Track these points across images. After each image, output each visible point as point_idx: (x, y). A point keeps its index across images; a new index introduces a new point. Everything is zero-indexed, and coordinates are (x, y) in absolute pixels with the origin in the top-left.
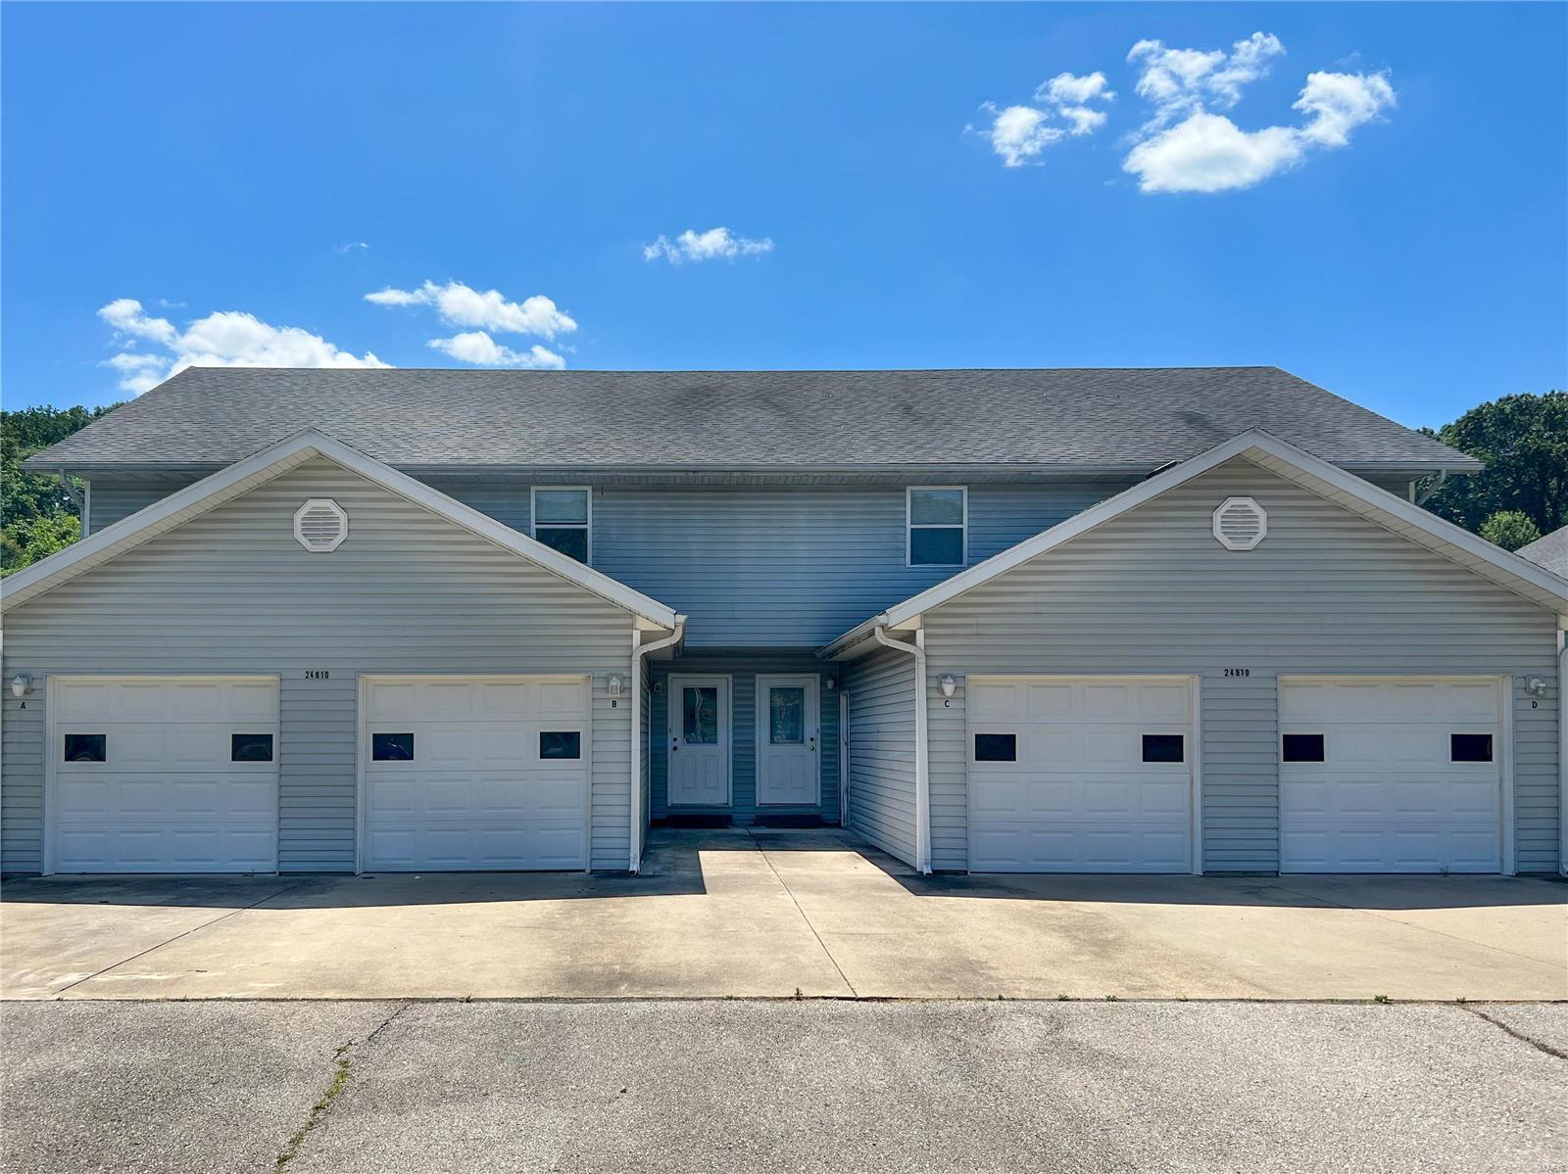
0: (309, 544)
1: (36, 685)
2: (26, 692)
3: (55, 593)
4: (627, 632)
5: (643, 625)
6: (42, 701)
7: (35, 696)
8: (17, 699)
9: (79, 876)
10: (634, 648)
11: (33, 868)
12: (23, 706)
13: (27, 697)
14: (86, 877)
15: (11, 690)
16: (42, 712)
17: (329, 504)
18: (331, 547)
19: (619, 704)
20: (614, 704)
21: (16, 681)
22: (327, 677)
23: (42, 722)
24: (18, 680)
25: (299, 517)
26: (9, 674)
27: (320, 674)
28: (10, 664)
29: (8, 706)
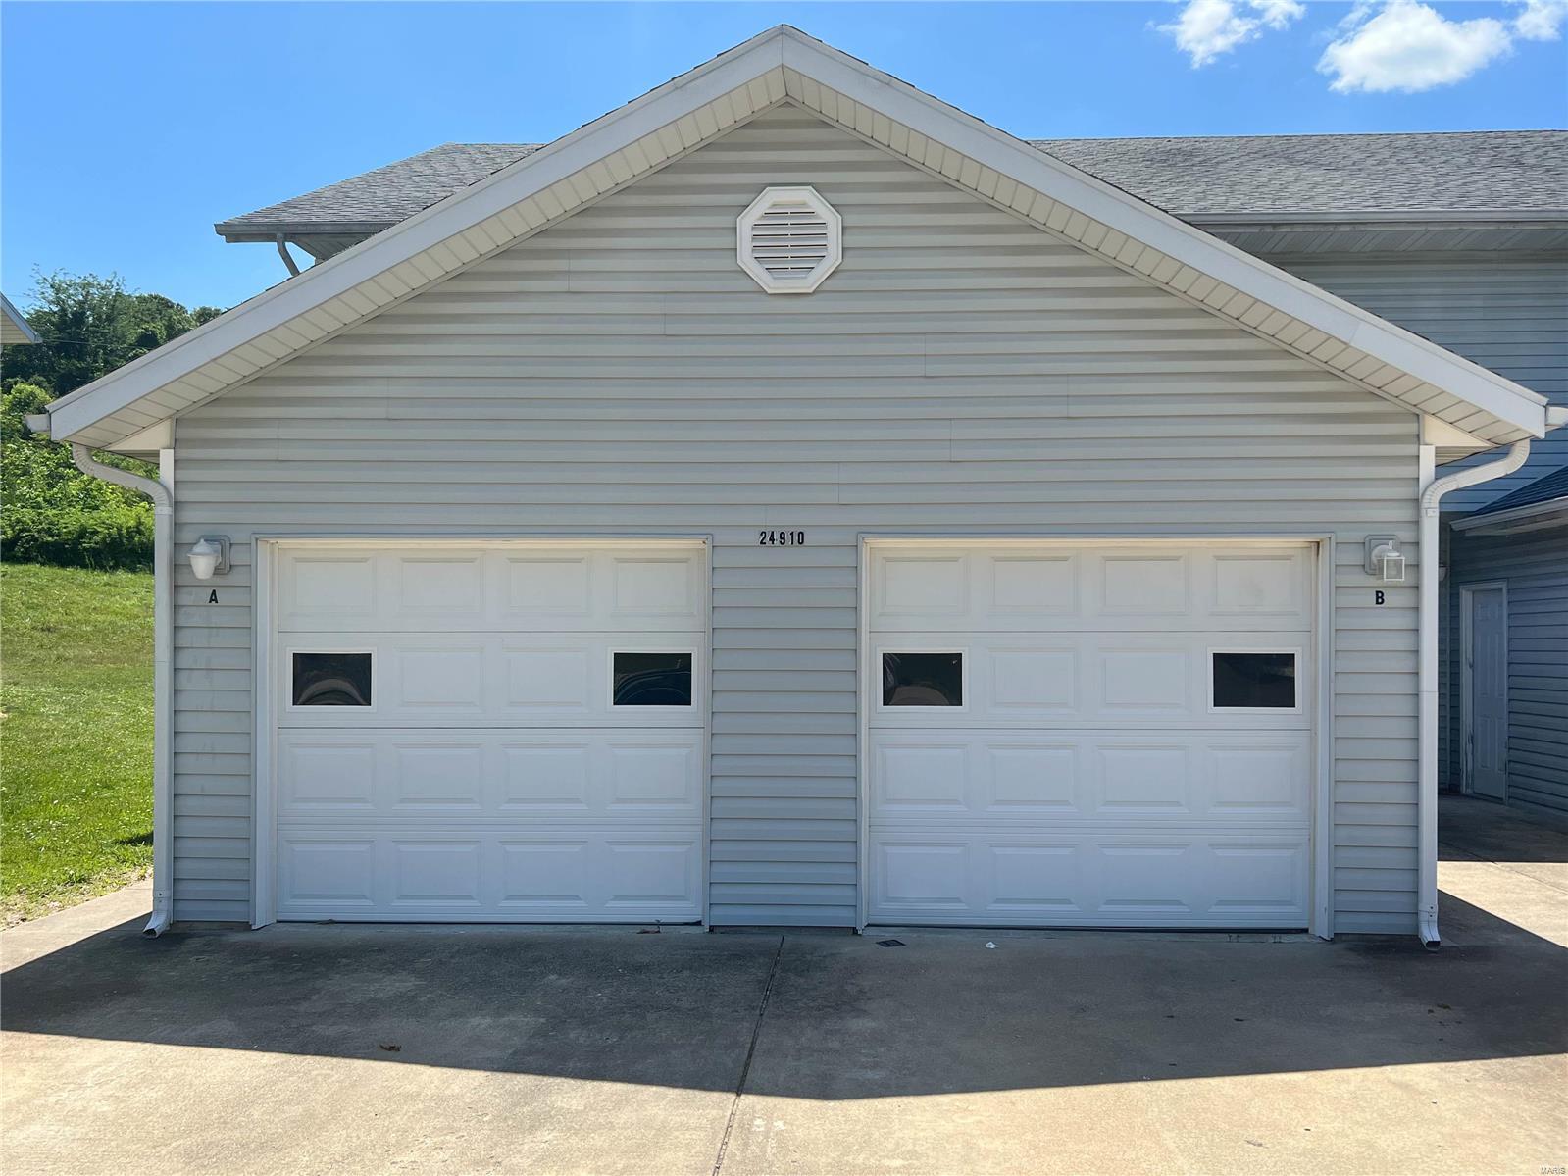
0: (766, 275)
1: (238, 557)
2: (217, 571)
3: (273, 378)
4: (1409, 449)
5: (1441, 436)
6: (250, 588)
7: (235, 578)
8: (201, 585)
9: (324, 929)
10: (1422, 484)
11: (234, 913)
12: (213, 598)
13: (219, 580)
14: (335, 930)
15: (190, 566)
16: (250, 609)
17: (807, 197)
18: (808, 283)
19: (1389, 599)
20: (1380, 598)
21: (197, 549)
22: (801, 543)
23: (250, 629)
24: (202, 547)
25: (746, 222)
26: (187, 536)
27: (788, 537)
28: (188, 515)
29: (185, 599)
